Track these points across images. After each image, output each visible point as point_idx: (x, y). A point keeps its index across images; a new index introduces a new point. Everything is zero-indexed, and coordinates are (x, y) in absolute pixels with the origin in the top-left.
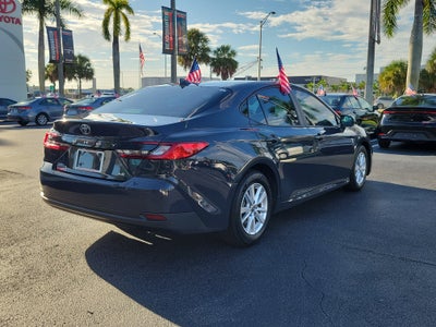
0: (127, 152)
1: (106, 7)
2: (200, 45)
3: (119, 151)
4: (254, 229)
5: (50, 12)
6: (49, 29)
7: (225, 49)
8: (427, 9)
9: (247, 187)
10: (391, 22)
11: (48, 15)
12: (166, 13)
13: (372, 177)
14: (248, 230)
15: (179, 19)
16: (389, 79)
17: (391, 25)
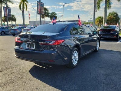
0: (43, 43)
1: (20, 1)
2: (46, 12)
3: (40, 43)
4: (75, 63)
5: (4, 2)
6: (4, 7)
7: (53, 13)
8: (108, 3)
9: (73, 52)
10: (99, 6)
11: (3, 3)
12: (38, 3)
13: (100, 48)
14: (74, 63)
15: (42, 5)
16: (97, 21)
17: (99, 7)
